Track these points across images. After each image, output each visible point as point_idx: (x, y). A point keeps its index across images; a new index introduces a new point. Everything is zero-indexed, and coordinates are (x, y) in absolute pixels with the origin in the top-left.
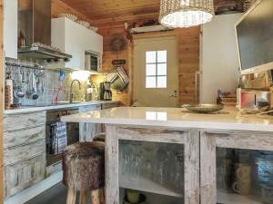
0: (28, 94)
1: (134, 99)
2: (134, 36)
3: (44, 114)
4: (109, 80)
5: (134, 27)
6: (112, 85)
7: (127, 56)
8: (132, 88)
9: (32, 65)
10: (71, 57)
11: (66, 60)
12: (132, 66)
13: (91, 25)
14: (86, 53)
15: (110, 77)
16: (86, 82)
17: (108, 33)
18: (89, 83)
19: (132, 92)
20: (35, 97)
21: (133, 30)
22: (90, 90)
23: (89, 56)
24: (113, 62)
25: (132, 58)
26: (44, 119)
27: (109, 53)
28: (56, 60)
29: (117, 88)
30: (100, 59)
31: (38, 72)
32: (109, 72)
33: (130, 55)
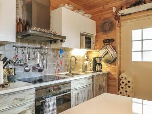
0: (34, 69)
1: (122, 70)
2: (121, 18)
3: (34, 91)
4: (100, 55)
5: (121, 9)
6: (103, 59)
7: (115, 35)
8: (120, 62)
9: (38, 46)
10: (65, 38)
11: (62, 41)
12: (120, 43)
13: (85, 13)
14: (82, 35)
15: (101, 53)
16: (83, 57)
17: (100, 18)
18: (86, 58)
19: (120, 64)
20: (40, 71)
21: (121, 12)
22: (86, 63)
23: (84, 37)
24: (104, 41)
25: (120, 37)
26: (34, 96)
27: (100, 34)
28: (55, 41)
29: (108, 61)
30: (93, 39)
31: (43, 51)
32: (101, 49)
33: (118, 34)
